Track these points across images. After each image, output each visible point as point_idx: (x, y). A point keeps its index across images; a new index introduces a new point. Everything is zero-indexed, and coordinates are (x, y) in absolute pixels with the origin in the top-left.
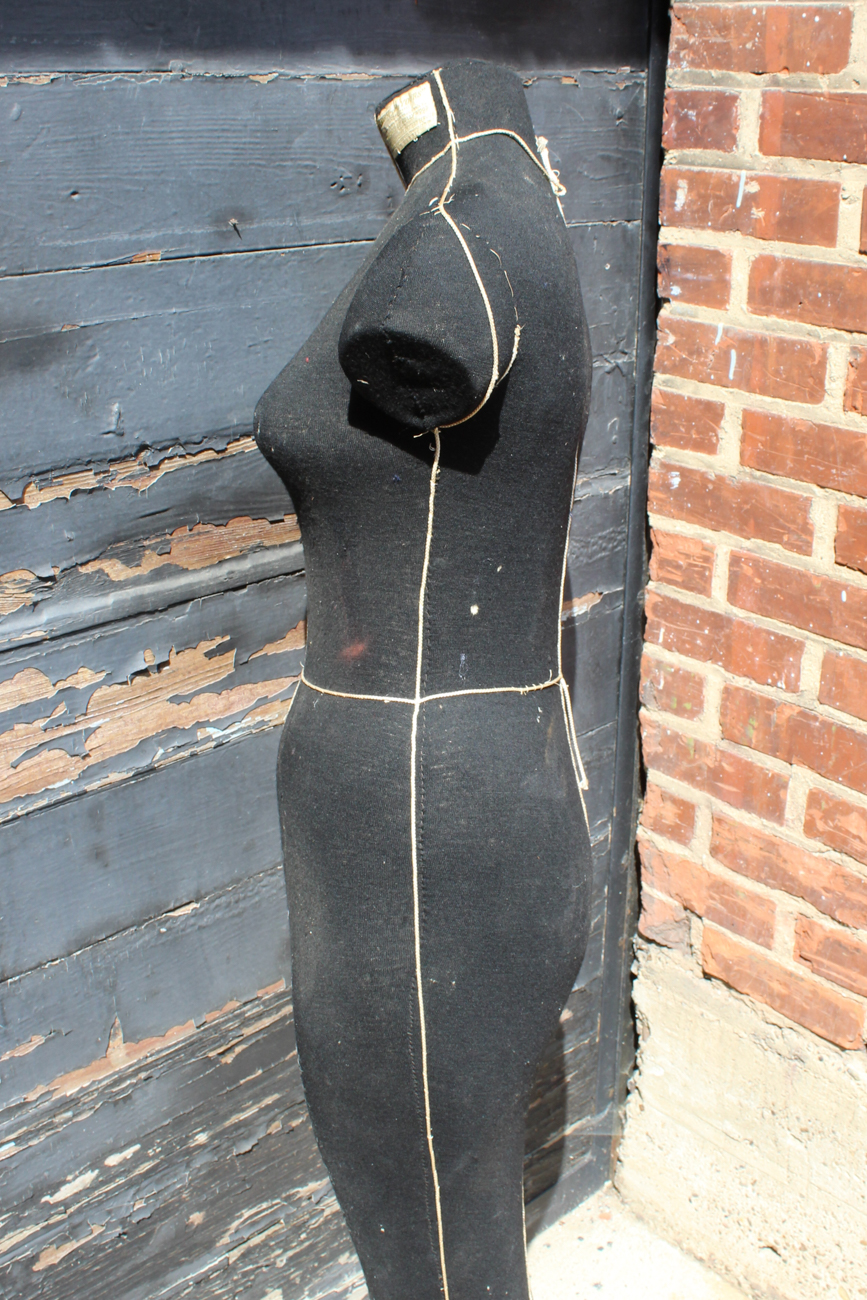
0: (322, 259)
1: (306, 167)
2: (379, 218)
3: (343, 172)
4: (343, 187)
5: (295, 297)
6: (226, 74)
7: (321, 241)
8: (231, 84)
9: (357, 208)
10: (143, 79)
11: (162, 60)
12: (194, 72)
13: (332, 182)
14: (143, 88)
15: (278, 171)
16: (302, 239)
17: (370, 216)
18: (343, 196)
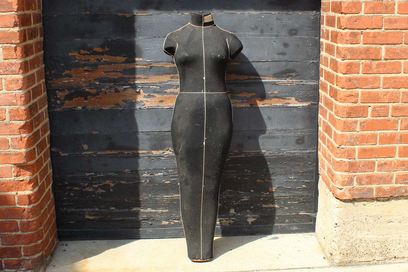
0: (249, 39)
1: (246, 25)
2: (260, 33)
3: (253, 26)
7: (249, 36)
8: (233, 14)
9: (256, 32)
13: (251, 28)
14: (219, 14)
15: (241, 26)
16: (245, 35)
17: (258, 33)
18: (253, 30)
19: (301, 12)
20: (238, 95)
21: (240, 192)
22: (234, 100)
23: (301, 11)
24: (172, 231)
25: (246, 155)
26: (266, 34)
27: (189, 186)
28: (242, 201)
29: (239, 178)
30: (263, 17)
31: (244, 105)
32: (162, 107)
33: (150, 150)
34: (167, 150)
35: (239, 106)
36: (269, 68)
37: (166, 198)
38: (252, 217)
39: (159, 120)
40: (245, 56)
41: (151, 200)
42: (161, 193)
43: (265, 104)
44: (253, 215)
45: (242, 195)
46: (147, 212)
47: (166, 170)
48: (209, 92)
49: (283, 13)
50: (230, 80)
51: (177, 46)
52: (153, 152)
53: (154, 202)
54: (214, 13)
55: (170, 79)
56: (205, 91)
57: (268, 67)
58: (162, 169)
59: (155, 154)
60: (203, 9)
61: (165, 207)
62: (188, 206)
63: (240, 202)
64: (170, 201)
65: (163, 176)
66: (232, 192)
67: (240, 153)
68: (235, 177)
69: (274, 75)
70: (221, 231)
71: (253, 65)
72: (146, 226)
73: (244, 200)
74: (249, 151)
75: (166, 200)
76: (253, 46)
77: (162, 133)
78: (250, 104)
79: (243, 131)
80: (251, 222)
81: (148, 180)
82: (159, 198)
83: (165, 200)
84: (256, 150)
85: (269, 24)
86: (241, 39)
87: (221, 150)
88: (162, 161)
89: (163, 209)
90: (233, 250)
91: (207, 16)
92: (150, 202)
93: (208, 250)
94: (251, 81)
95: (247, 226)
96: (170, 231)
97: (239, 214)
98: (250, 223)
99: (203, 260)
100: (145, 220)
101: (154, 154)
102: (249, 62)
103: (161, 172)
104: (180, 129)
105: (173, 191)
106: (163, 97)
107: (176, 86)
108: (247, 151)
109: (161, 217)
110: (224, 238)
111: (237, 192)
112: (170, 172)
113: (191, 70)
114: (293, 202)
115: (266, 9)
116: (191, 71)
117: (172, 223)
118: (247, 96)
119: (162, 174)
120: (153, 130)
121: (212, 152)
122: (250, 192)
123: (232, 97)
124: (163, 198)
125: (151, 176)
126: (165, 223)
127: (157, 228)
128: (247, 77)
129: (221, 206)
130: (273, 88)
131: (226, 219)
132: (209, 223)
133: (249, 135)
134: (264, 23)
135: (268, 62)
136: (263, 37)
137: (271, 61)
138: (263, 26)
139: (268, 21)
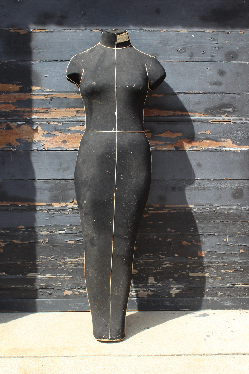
0: (174, 64)
1: (171, 47)
2: (189, 57)
3: (180, 48)
4: (180, 51)
6: (154, 30)
7: (174, 61)
8: (155, 32)
9: (183, 55)
10: (138, 31)
11: (142, 28)
12: (148, 30)
13: (177, 50)
14: (138, 32)
15: (165, 48)
16: (170, 60)
17: (186, 57)
18: (180, 53)
19: (242, 30)
20: (160, 135)
21: (162, 256)
22: (155, 141)
24: (76, 303)
25: (169, 211)
26: (197, 58)
27: (96, 248)
28: (164, 267)
29: (160, 239)
30: (193, 36)
31: (167, 148)
32: (65, 148)
33: (50, 202)
34: (71, 203)
35: (161, 149)
36: (199, 102)
37: (69, 261)
38: (175, 287)
39: (61, 165)
40: (170, 86)
41: (50, 264)
42: (63, 255)
43: (194, 147)
44: (177, 286)
45: (164, 260)
46: (46, 279)
47: (70, 227)
48: (122, 131)
49: (219, 31)
50: (150, 116)
51: (83, 72)
52: (53, 204)
53: (55, 266)
54: (130, 31)
55: (75, 114)
56: (116, 130)
57: (198, 100)
58: (64, 226)
59: (57, 208)
60: (117, 25)
61: (68, 273)
62: (94, 272)
63: (161, 269)
64: (74, 266)
65: (66, 235)
66: (152, 256)
67: (162, 208)
68: (155, 237)
69: (205, 110)
70: (137, 304)
71: (180, 98)
72: (44, 297)
73: (166, 266)
74: (173, 206)
75: (70, 264)
76: (180, 74)
77: (65, 181)
78: (174, 147)
79: (166, 180)
80: (175, 294)
81: (47, 239)
82: (61, 261)
83: (68, 264)
84: (182, 204)
85: (200, 46)
86: (165, 64)
87: (135, 204)
88: (64, 216)
89: (65, 276)
90: (150, 329)
91: (121, 35)
92: (49, 266)
93: (118, 327)
94: (177, 117)
95: (170, 299)
96: (74, 303)
97: (160, 284)
98: (173, 296)
99: (112, 340)
100: (43, 288)
101: (55, 206)
102: (175, 94)
103: (64, 230)
104: (84, 176)
105: (79, 254)
106: (67, 136)
107: (82, 123)
108: (170, 206)
109: (63, 286)
110: (141, 313)
111: (158, 256)
112: (75, 230)
113: (99, 102)
114: (228, 271)
115: (198, 26)
116: (100, 105)
117: (76, 293)
118: (172, 137)
119: (64, 232)
120: (54, 177)
121: (124, 206)
122: (174, 256)
123: (152, 138)
124: (66, 261)
125: (51, 234)
126: (67, 292)
127: (58, 298)
128: (171, 113)
129: (137, 273)
130: (205, 127)
131: (143, 289)
132: (119, 294)
133: (174, 186)
134: (194, 44)
135: (199, 94)
136: (193, 63)
137: (202, 92)
138: (192, 48)
139: (200, 41)
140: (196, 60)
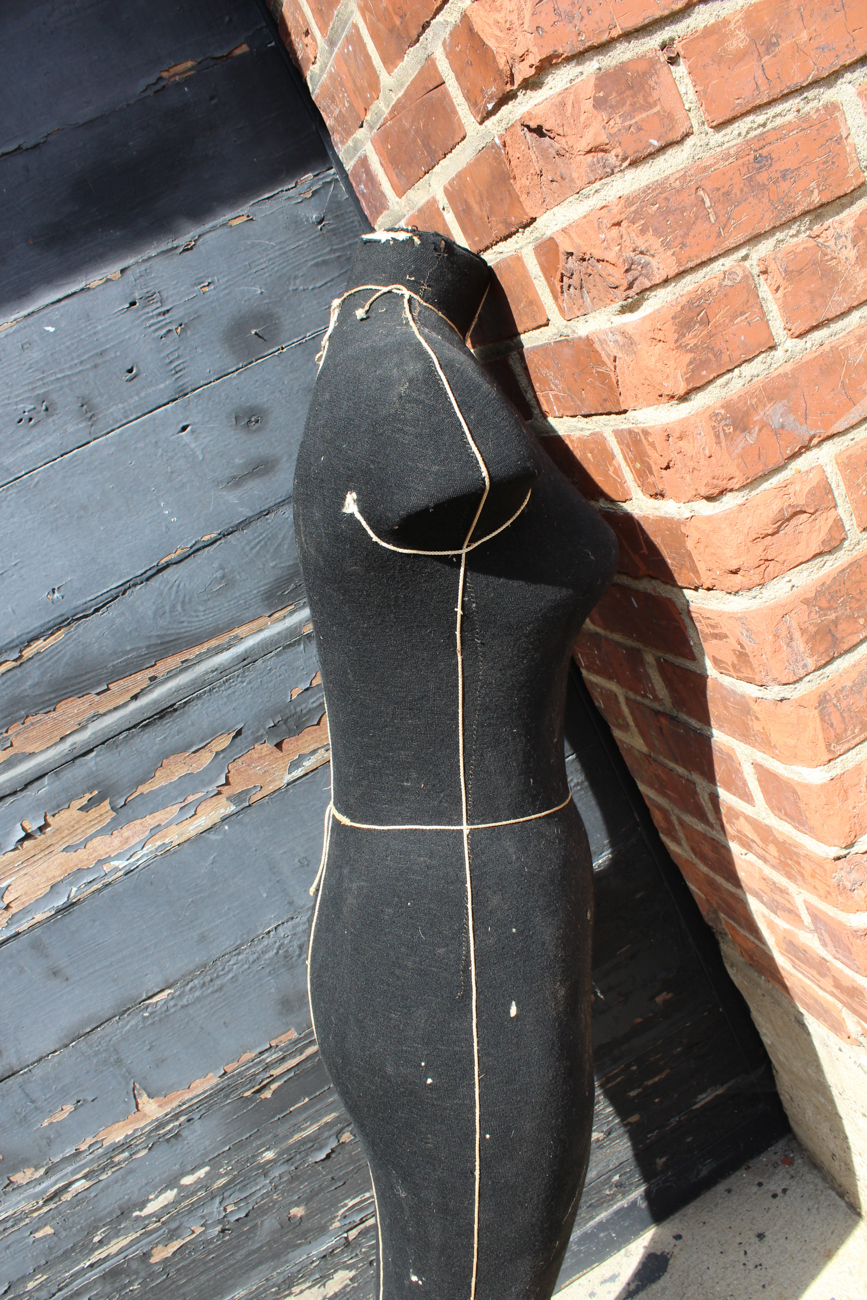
0: (38, 482)
2: (81, 426)
3: (24, 407)
4: (31, 419)
5: (26, 522)
7: (31, 469)
9: (54, 428)
13: (17, 420)
16: (11, 475)
17: (71, 428)
18: (35, 425)
19: (239, 212)
20: (145, 789)
22: (139, 821)
23: (241, 206)
26: (116, 410)
30: (51, 329)
31: (202, 822)
35: (181, 835)
36: (223, 577)
43: (302, 757)
49: (150, 258)
57: (219, 574)
69: (267, 598)
76: (84, 508)
78: (228, 799)
85: (102, 353)
94: (171, 685)
115: (50, 279)
118: (196, 768)
128: (140, 679)
130: (300, 662)
134: (73, 359)
135: (207, 549)
136: (112, 437)
137: (213, 536)
138: (75, 379)
139: (90, 336)
140: (118, 422)
